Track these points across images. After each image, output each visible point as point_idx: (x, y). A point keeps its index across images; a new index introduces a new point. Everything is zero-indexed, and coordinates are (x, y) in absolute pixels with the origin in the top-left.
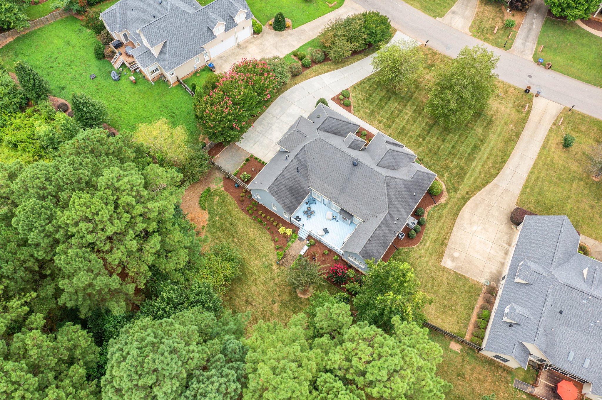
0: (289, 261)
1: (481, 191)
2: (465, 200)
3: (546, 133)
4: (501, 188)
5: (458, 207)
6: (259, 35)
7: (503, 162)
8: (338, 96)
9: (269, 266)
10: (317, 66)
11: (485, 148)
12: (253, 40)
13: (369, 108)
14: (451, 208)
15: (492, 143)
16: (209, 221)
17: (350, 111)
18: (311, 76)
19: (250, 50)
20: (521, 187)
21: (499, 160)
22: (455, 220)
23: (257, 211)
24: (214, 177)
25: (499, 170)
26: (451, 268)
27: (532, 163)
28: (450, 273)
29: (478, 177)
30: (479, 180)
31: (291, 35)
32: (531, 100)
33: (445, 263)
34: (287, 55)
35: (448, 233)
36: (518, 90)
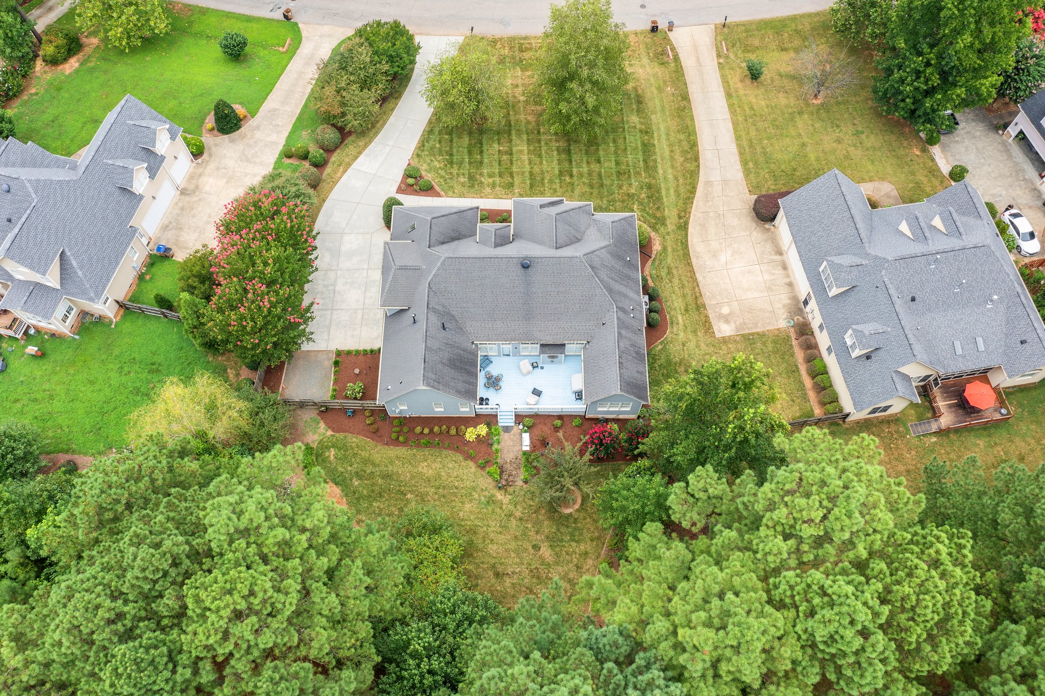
0: (514, 473)
1: (695, 203)
2: (683, 227)
3: (718, 75)
4: (716, 183)
5: (682, 243)
6: (205, 156)
7: (694, 145)
8: (403, 181)
9: (491, 500)
10: (335, 154)
11: (659, 140)
12: (201, 170)
13: (463, 174)
14: (674, 250)
15: (662, 127)
16: (346, 495)
17: (438, 195)
18: (339, 175)
19: (207, 188)
20: (738, 166)
21: (686, 147)
22: (690, 264)
23: (412, 430)
24: (301, 424)
25: (696, 159)
26: (733, 333)
27: (730, 125)
28: (735, 341)
29: (678, 186)
30: (682, 190)
31: (258, 128)
32: (666, 39)
33: (720, 331)
34: (276, 163)
35: (694, 288)
36: (641, 33)
